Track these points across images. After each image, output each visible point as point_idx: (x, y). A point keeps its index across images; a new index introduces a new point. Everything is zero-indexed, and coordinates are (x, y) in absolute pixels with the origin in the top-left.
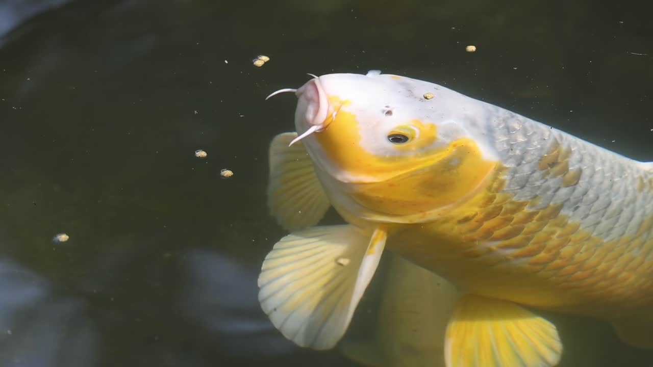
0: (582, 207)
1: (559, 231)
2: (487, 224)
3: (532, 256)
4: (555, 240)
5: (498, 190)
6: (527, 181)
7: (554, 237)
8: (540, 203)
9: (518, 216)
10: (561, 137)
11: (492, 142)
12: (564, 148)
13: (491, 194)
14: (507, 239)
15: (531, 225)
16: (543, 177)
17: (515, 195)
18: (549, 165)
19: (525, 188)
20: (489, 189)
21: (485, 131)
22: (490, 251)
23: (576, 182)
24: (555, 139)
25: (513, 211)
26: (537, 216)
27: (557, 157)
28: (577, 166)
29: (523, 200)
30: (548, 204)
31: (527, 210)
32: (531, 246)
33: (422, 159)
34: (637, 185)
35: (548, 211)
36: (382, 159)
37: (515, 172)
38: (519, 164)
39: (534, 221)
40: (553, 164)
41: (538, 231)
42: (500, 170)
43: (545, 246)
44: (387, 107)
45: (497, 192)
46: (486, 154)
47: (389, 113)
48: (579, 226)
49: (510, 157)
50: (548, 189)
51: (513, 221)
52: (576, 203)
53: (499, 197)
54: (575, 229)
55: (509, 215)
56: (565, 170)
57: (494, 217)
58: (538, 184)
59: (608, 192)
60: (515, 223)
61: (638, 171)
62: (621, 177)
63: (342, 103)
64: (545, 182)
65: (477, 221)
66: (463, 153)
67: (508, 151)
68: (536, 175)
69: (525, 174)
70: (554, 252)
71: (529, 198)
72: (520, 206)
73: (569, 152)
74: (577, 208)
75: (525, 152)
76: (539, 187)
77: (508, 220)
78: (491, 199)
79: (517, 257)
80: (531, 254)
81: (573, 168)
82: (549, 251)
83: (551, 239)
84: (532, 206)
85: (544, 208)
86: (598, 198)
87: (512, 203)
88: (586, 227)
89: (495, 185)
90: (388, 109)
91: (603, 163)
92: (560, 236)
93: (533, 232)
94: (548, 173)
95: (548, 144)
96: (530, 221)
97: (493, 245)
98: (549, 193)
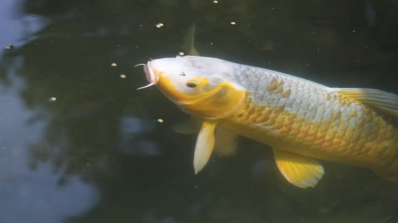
0: (294, 106)
1: (287, 117)
2: (251, 117)
3: (280, 129)
4: (286, 121)
5: (250, 102)
6: (263, 97)
7: (286, 120)
8: (273, 106)
9: (264, 112)
10: (277, 77)
11: (239, 82)
12: (279, 81)
13: (247, 104)
14: (264, 122)
15: (272, 115)
16: (271, 94)
17: (259, 103)
18: (273, 89)
19: (263, 100)
20: (246, 102)
21: (234, 78)
22: (259, 127)
23: (288, 95)
24: (274, 78)
25: (261, 110)
26: (273, 111)
27: (276, 85)
28: (288, 89)
29: (264, 105)
30: (277, 106)
31: (267, 109)
32: (276, 124)
33: (207, 93)
34: (326, 97)
35: (277, 109)
36: (189, 94)
37: (255, 94)
38: (257, 90)
39: (273, 113)
40: (275, 88)
41: (276, 118)
42: (247, 94)
43: (283, 124)
44: (183, 72)
45: (250, 103)
46: (238, 88)
47: (184, 75)
48: (297, 115)
49: (251, 88)
50: (274, 99)
51: (263, 114)
52: (291, 104)
53: (251, 106)
54: (295, 116)
55: (260, 112)
56: (282, 90)
57: (253, 114)
58: (268, 98)
59: (307, 99)
60: (263, 116)
61: (326, 91)
62: (315, 93)
63: (161, 73)
64: (272, 96)
65: (246, 116)
66: (225, 89)
67: (249, 86)
68: (267, 94)
69: (261, 94)
70: (288, 127)
71: (266, 104)
72: (263, 108)
73: (282, 83)
74: (292, 107)
75: (258, 85)
76: (270, 99)
77: (260, 115)
78: (248, 107)
79: (272, 129)
80: (278, 128)
81: (285, 89)
82: (286, 126)
83: (284, 121)
84: (269, 107)
85: (276, 107)
86: (302, 102)
87: (259, 107)
88: (300, 115)
89: (248, 100)
90: (183, 73)
91: (303, 87)
92: (288, 119)
93: (275, 118)
94: (273, 93)
95: (270, 80)
96: (271, 114)
97: (259, 125)
98: (276, 101)
